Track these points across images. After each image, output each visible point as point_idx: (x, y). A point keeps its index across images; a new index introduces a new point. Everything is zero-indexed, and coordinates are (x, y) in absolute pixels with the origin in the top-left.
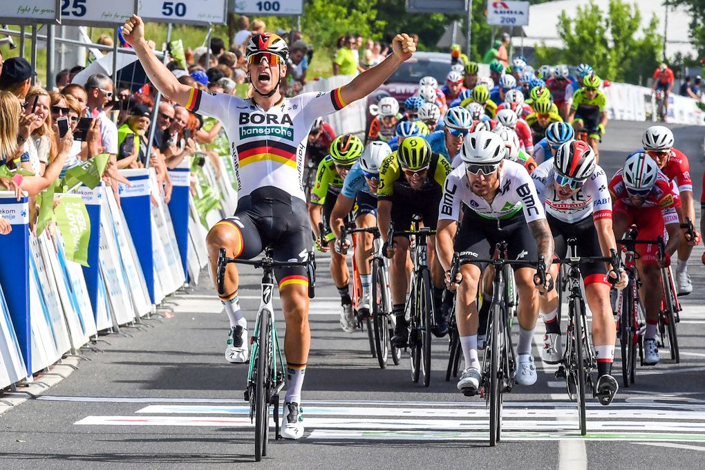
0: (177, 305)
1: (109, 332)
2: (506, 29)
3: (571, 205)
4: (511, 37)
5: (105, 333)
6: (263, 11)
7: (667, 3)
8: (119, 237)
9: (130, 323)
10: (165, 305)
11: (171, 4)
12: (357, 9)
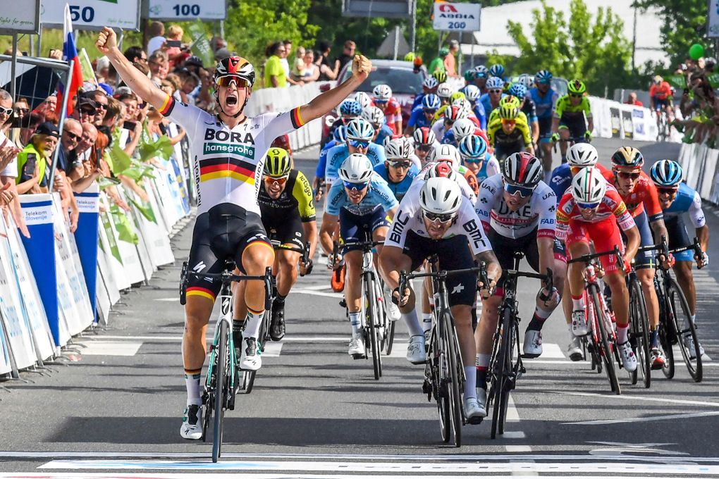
0: (84, 347)
1: (7, 378)
2: (454, 35)
3: (516, 220)
4: (459, 44)
5: (4, 378)
6: (181, 16)
7: (636, 5)
8: (18, 271)
9: (31, 368)
10: (71, 346)
11: (78, 8)
12: (287, 13)
